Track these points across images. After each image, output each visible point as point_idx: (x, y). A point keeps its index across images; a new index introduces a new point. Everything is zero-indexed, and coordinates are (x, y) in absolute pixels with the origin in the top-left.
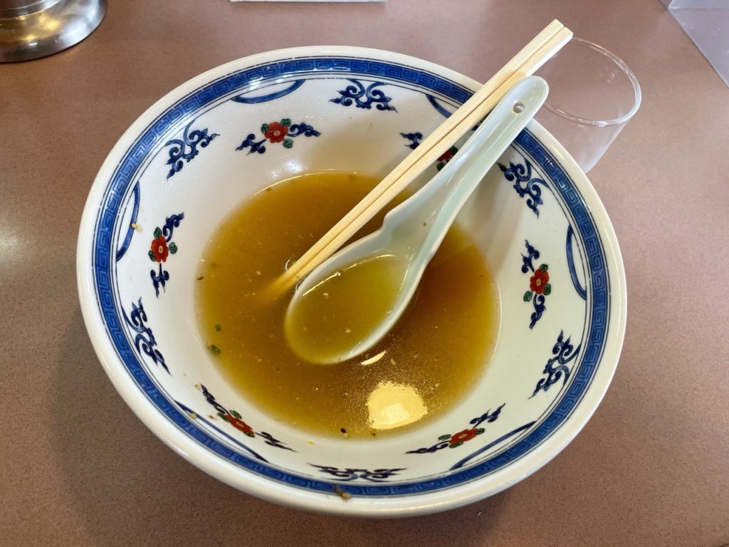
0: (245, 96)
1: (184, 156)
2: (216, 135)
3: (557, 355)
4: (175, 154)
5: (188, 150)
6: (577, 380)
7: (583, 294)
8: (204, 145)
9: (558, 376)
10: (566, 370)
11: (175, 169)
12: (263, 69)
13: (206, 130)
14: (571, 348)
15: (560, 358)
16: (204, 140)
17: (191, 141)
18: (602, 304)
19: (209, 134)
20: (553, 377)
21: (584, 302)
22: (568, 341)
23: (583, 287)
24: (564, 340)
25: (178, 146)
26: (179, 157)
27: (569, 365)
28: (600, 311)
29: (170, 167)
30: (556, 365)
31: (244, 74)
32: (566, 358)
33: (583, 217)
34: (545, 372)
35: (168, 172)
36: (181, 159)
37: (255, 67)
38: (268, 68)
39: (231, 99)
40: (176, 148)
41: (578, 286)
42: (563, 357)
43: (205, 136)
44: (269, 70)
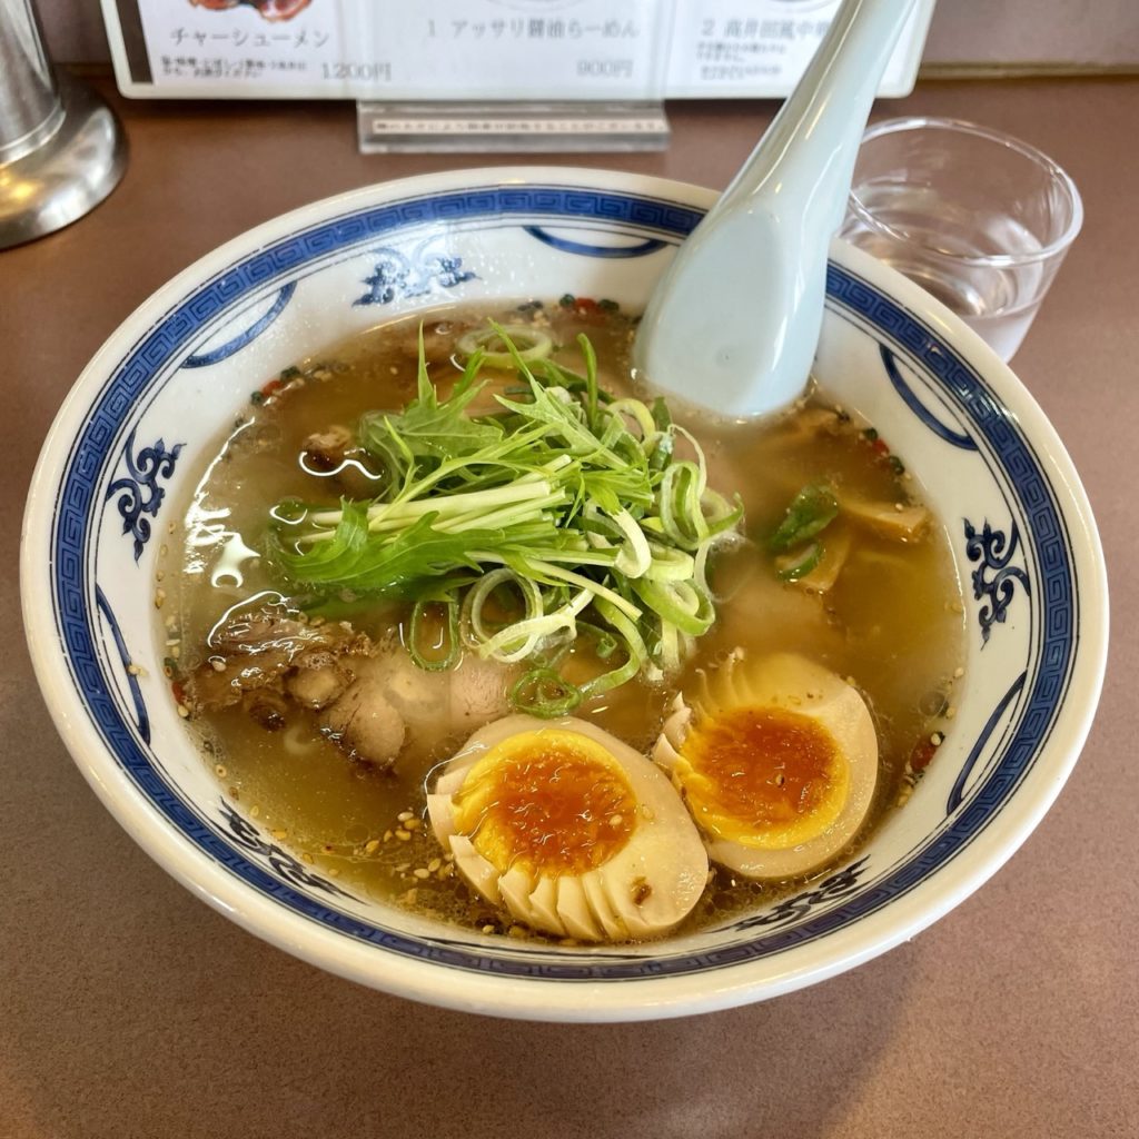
0: (201, 353)
1: (144, 507)
2: (180, 446)
3: (982, 559)
4: (129, 509)
5: (146, 494)
6: (1047, 575)
7: (967, 443)
8: (168, 473)
9: (1009, 588)
10: (1017, 572)
11: (141, 537)
12: (215, 287)
13: (161, 442)
14: (1000, 536)
15: (991, 561)
16: (165, 464)
17: (144, 474)
18: (1009, 442)
19: (168, 449)
20: (1001, 595)
21: (976, 455)
22: (987, 529)
23: (960, 432)
24: (979, 530)
25: (127, 491)
26: (136, 512)
27: (1017, 561)
28: (1013, 455)
29: (130, 537)
30: (990, 575)
31: (186, 310)
32: (1002, 555)
33: (897, 320)
34: (978, 596)
35: (132, 550)
36: (143, 515)
37: (200, 289)
38: (223, 283)
39: (181, 366)
40: (126, 496)
41: (950, 437)
42: (996, 556)
43: (164, 456)
44: (227, 287)
